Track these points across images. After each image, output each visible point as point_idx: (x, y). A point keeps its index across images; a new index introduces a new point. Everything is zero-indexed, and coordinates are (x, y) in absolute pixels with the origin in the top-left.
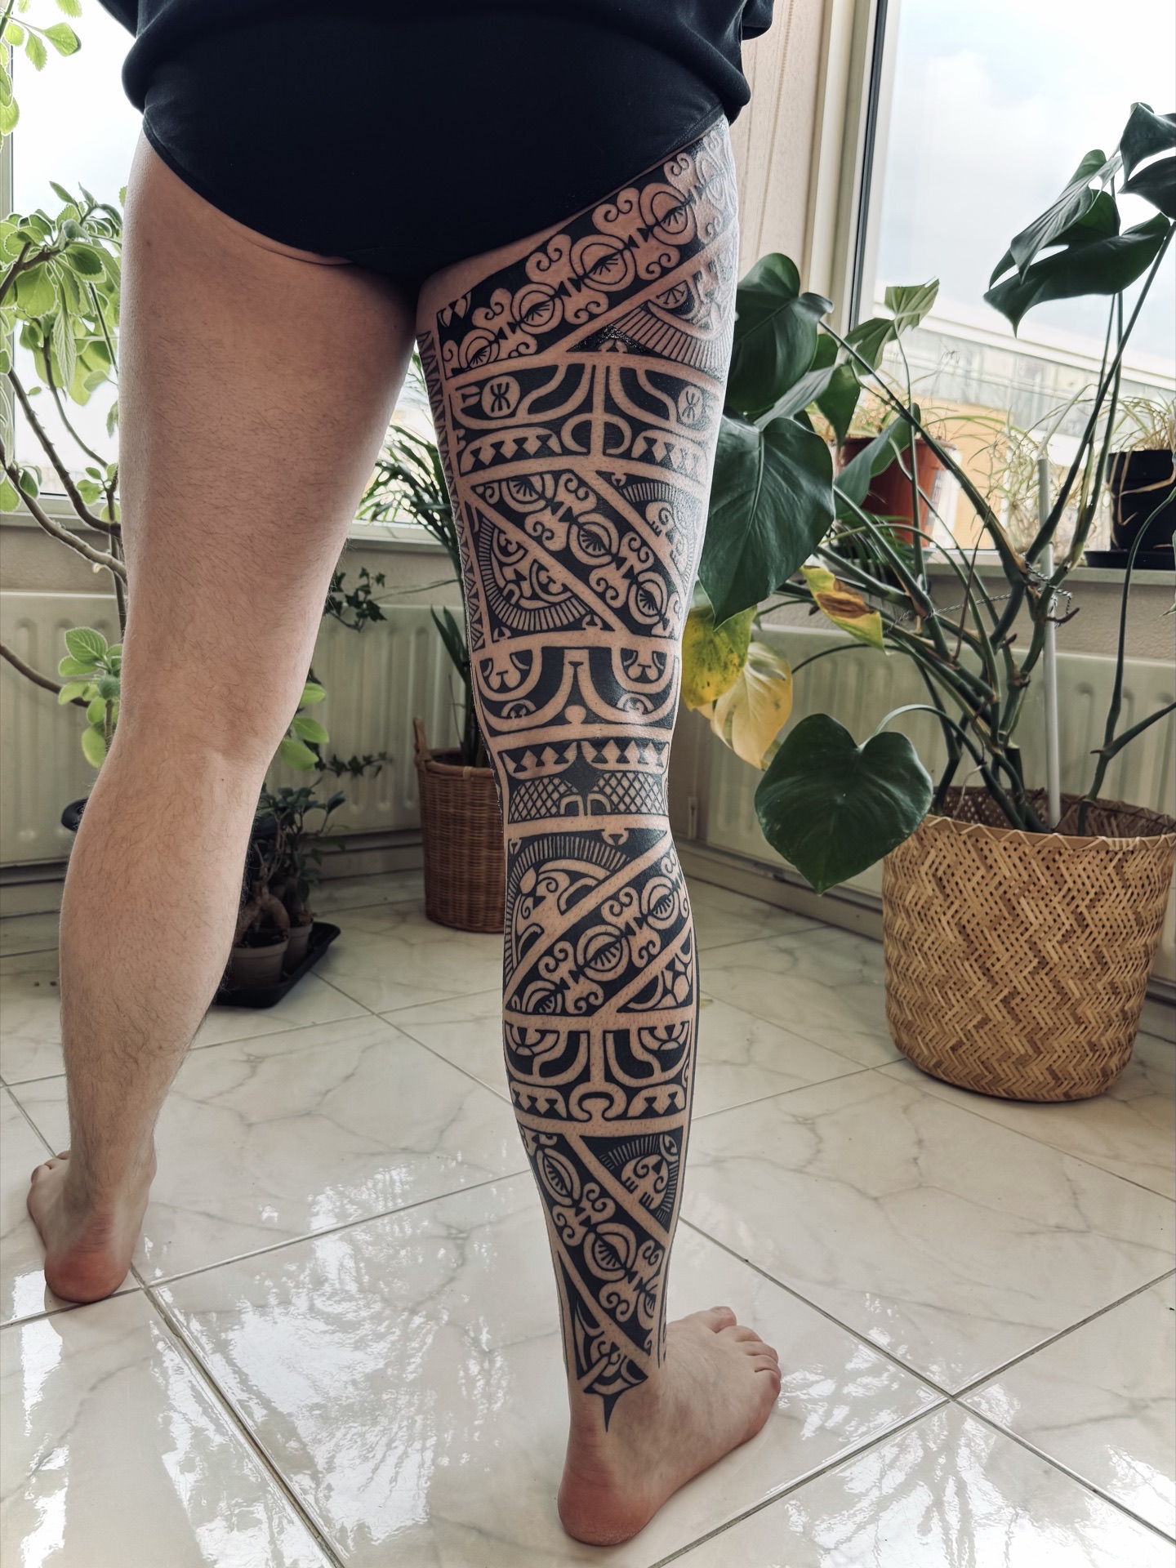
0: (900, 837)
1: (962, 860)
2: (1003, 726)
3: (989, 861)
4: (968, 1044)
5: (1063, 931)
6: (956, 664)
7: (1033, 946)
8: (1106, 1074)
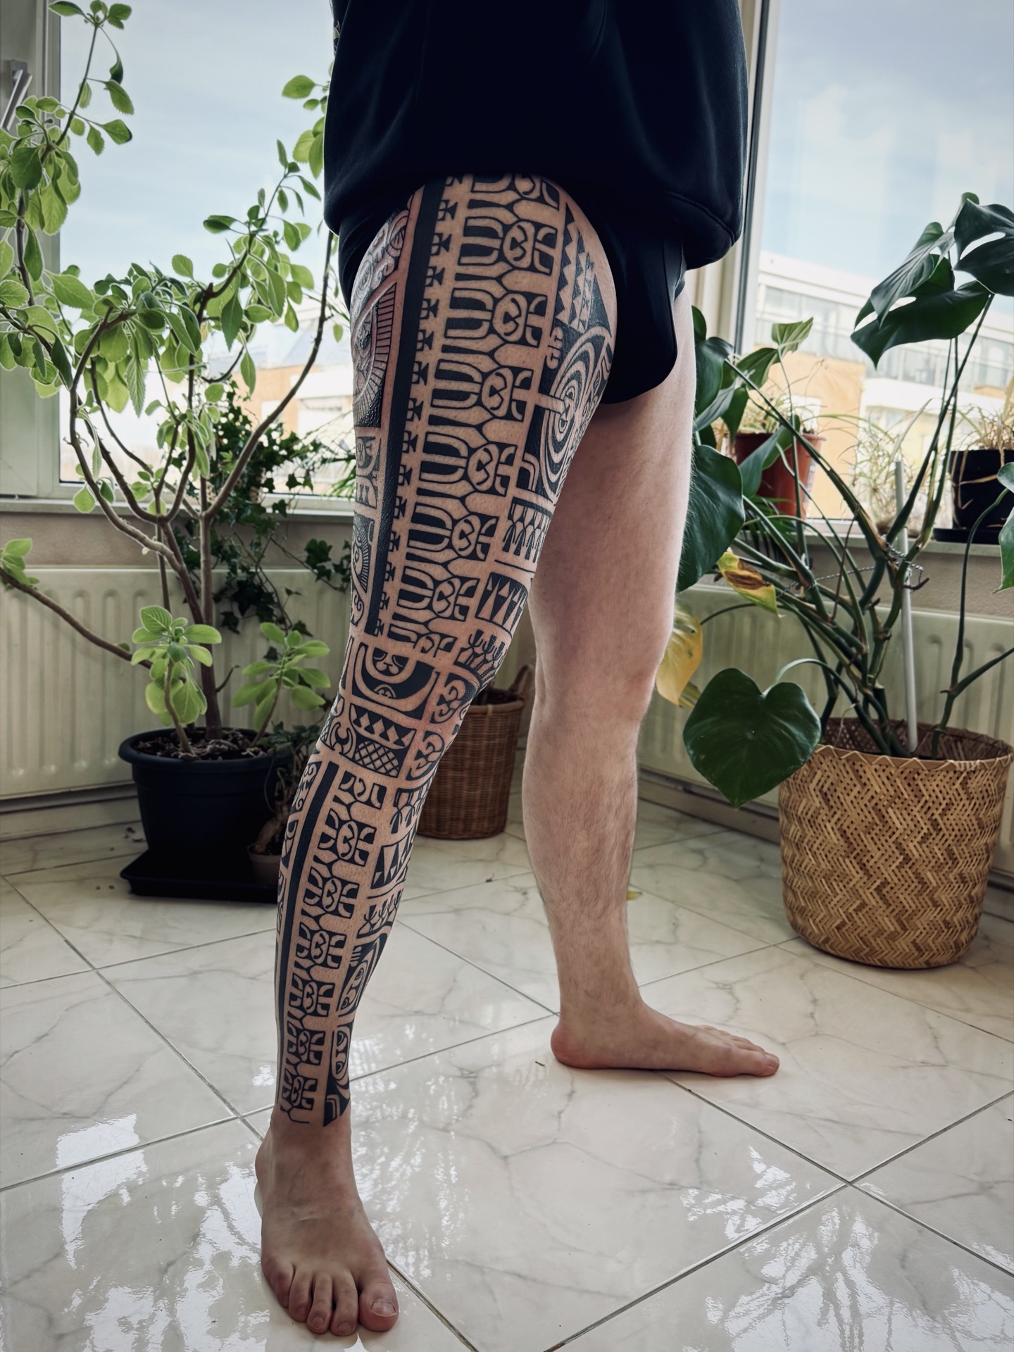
0: (798, 765)
1: (842, 779)
2: (871, 671)
3: (864, 780)
4: (849, 924)
5: (922, 834)
6: (834, 624)
7: (899, 846)
8: (958, 946)
